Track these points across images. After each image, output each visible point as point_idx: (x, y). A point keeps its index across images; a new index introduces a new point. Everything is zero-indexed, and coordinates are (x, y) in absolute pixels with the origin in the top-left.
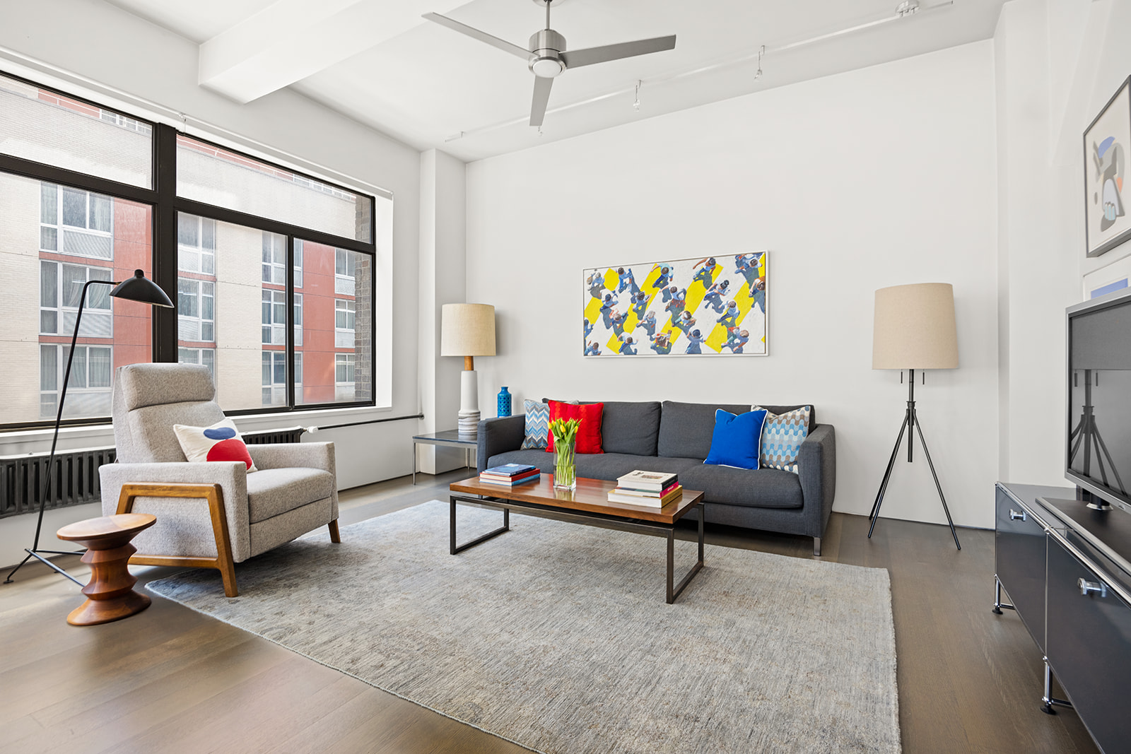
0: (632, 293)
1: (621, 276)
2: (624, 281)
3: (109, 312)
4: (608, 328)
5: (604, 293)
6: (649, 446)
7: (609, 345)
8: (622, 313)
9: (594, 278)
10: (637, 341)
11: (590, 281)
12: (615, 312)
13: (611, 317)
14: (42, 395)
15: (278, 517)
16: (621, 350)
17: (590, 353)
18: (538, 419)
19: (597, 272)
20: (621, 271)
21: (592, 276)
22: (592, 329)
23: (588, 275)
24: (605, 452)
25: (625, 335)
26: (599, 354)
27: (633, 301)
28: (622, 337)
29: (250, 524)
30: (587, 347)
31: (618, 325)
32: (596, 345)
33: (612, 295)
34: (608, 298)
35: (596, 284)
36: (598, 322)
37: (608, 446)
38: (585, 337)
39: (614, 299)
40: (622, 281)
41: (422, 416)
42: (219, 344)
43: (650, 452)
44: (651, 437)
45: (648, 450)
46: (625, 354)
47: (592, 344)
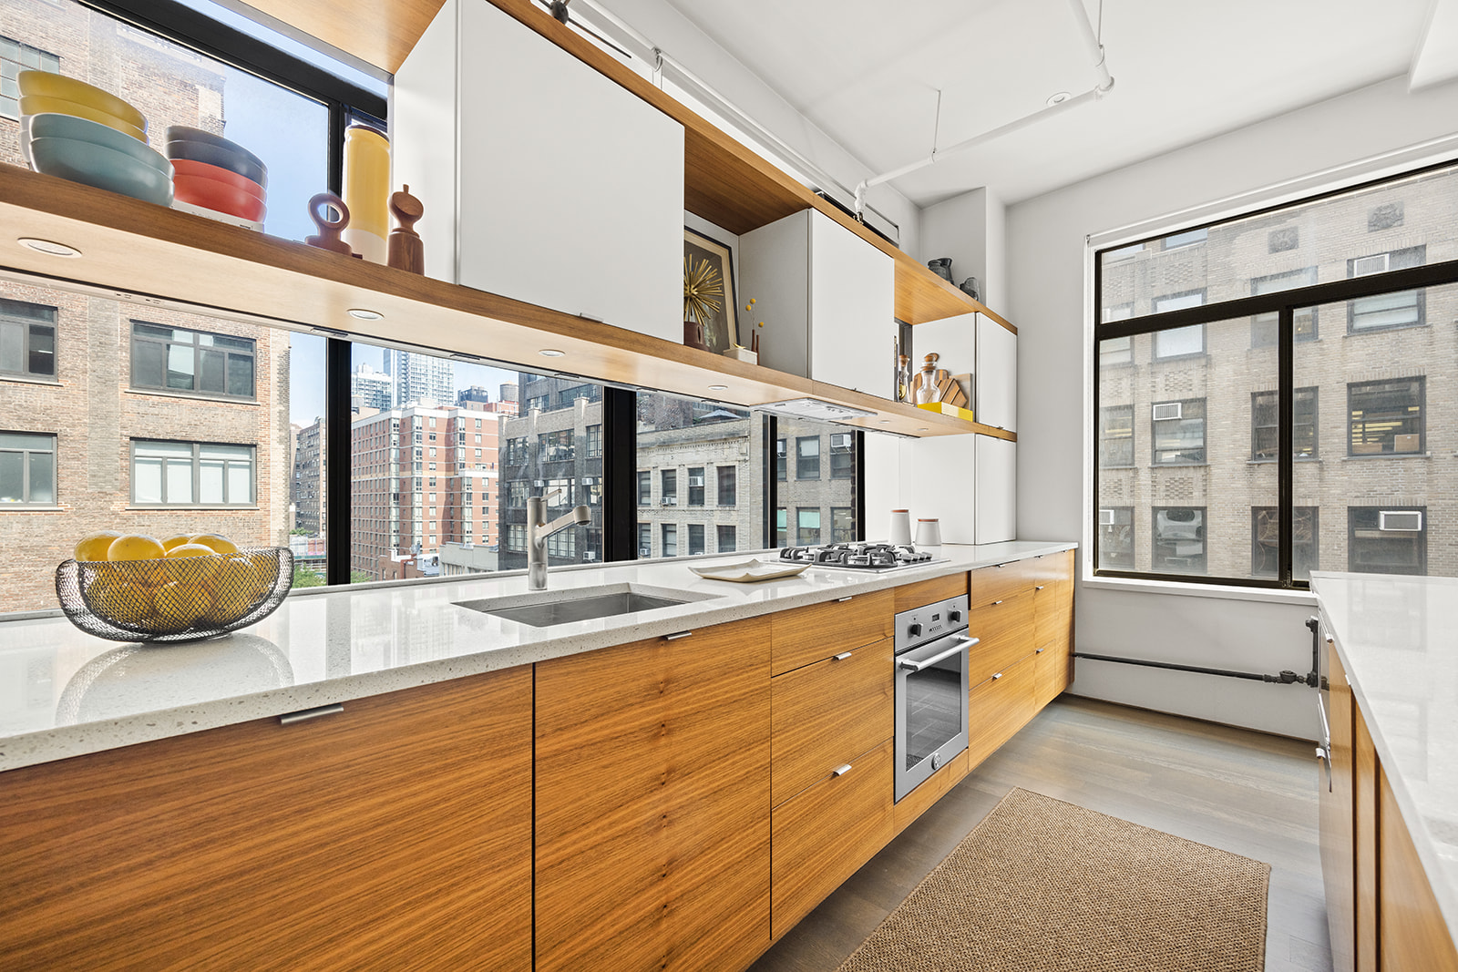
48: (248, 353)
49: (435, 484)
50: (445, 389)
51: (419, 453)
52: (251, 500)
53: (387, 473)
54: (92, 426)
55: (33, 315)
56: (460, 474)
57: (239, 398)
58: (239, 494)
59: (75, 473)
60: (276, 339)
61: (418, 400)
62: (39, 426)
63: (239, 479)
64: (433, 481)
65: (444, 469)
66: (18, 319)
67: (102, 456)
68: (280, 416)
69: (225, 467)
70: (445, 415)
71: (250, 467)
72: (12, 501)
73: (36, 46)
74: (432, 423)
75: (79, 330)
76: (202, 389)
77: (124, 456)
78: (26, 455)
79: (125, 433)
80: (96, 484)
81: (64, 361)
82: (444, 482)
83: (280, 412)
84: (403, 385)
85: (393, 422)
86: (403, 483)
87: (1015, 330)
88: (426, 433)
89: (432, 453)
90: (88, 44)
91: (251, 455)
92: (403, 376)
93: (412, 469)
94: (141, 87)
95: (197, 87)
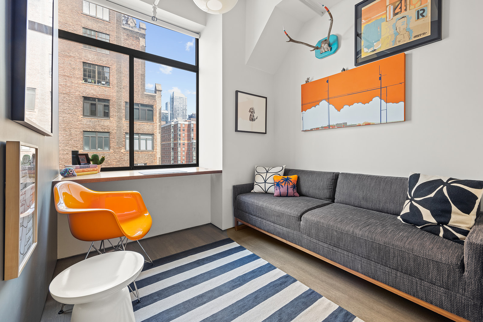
48: (152, 109)
49: (184, 145)
50: (184, 115)
51: (180, 135)
52: (152, 149)
53: (170, 141)
54: (117, 130)
55: (104, 102)
56: (192, 141)
57: (150, 122)
58: (149, 148)
59: (114, 142)
60: (158, 105)
61: (177, 118)
62: (106, 130)
63: (149, 143)
64: (184, 144)
65: (187, 140)
66: (101, 103)
67: (119, 138)
68: (159, 126)
69: (146, 140)
70: (187, 123)
71: (152, 140)
72: (100, 149)
73: (105, 33)
74: (183, 126)
75: (114, 105)
76: (141, 119)
77: (124, 138)
78: (103, 138)
79: (124, 131)
80: (118, 145)
81: (111, 114)
82: (187, 144)
83: (159, 125)
84: (172, 114)
85: (172, 125)
86: (175, 145)
88: (182, 129)
89: (183, 135)
90: (115, 30)
91: (152, 136)
92: (172, 111)
93: (177, 140)
94: (127, 40)
95: (140, 38)
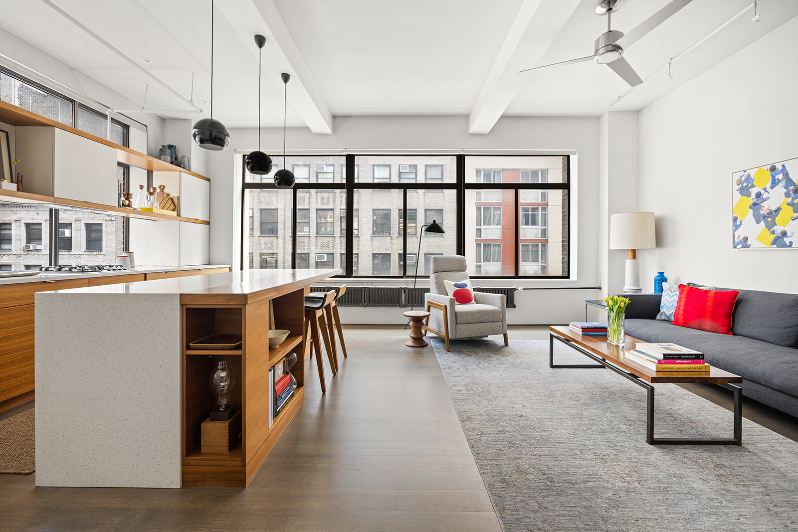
0: (786, 187)
1: (773, 173)
2: (777, 177)
3: (500, 227)
4: (758, 223)
5: (754, 191)
6: (787, 337)
7: (760, 238)
8: (774, 208)
9: (743, 178)
10: (793, 234)
11: (739, 182)
12: (766, 208)
13: (762, 213)
14: (476, 265)
15: (470, 325)
16: (774, 243)
17: (739, 246)
18: (671, 298)
19: (746, 173)
20: (773, 169)
21: (741, 177)
22: (741, 224)
23: (737, 177)
24: (734, 334)
25: (778, 229)
26: (749, 247)
27: (787, 195)
28: (774, 231)
29: (456, 324)
30: (736, 241)
31: (769, 219)
32: (746, 239)
33: (763, 192)
34: (759, 195)
35: (745, 185)
36: (748, 218)
37: (739, 329)
38: (734, 231)
39: (765, 195)
40: (773, 177)
41: (600, 288)
42: (549, 240)
43: (788, 343)
44: (792, 329)
45: (786, 341)
46: (777, 247)
47: (741, 238)
87: (209, 180)
